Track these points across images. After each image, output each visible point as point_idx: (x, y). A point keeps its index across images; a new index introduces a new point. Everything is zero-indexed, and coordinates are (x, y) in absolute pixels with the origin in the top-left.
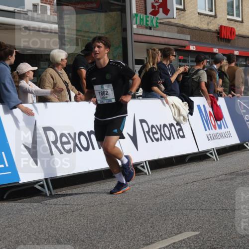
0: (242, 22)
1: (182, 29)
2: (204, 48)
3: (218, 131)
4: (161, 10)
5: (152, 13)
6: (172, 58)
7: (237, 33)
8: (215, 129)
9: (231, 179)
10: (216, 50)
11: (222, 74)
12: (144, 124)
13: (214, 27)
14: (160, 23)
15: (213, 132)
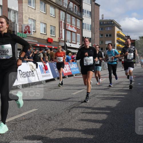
0: (55, 37)
1: (35, 38)
2: (42, 45)
3: (46, 74)
4: (27, 32)
5: (24, 33)
6: (31, 49)
7: (53, 41)
8: (45, 73)
9: (50, 91)
10: (46, 46)
11: (48, 55)
12: (20, 72)
13: (46, 38)
14: (27, 36)
15: (44, 74)
